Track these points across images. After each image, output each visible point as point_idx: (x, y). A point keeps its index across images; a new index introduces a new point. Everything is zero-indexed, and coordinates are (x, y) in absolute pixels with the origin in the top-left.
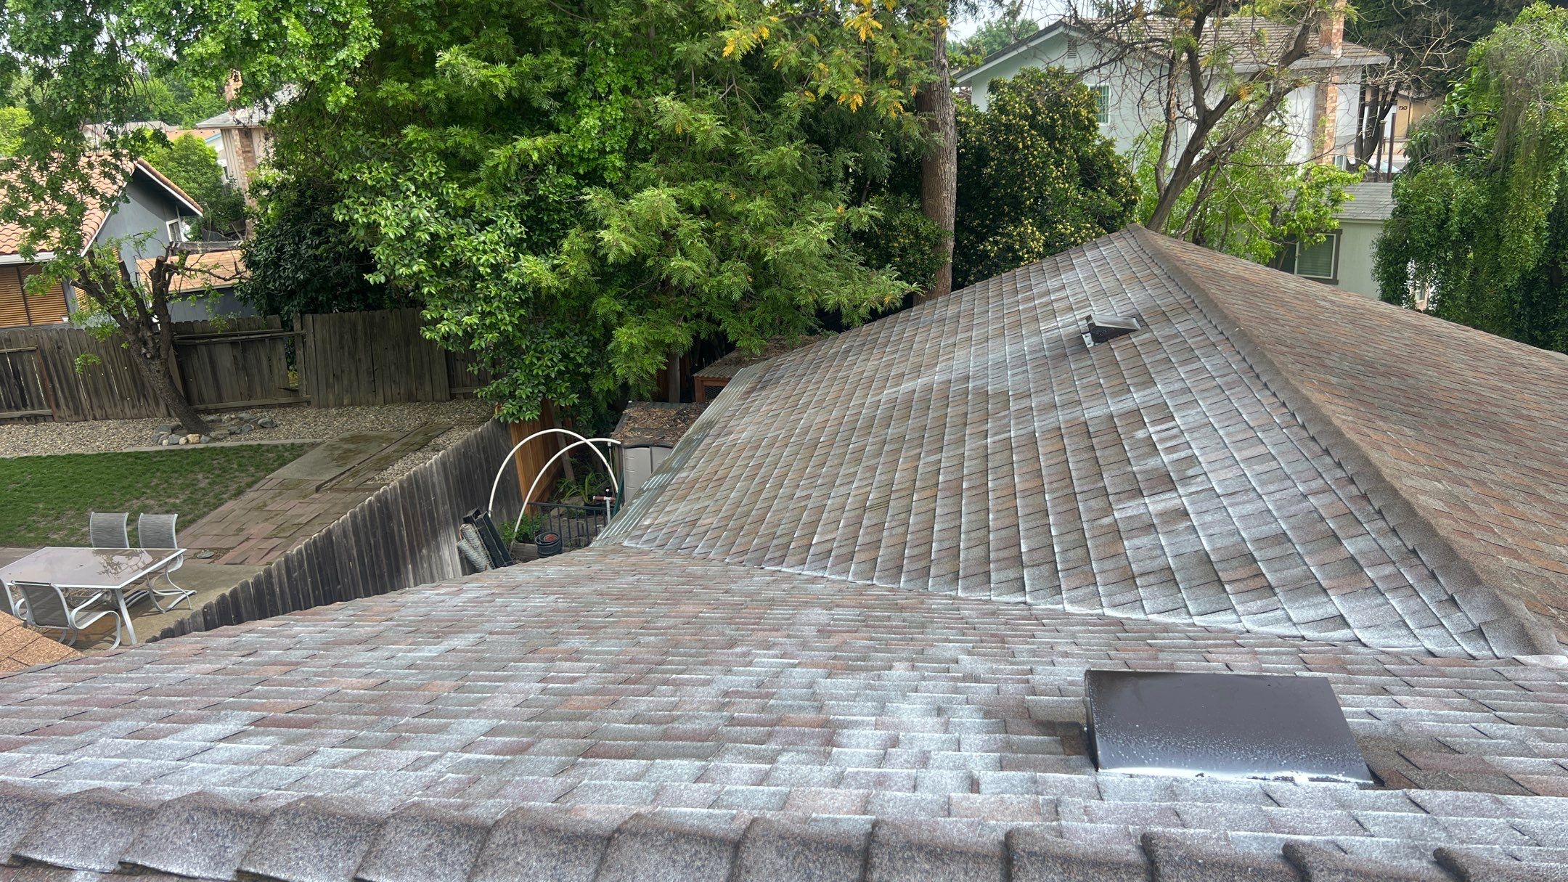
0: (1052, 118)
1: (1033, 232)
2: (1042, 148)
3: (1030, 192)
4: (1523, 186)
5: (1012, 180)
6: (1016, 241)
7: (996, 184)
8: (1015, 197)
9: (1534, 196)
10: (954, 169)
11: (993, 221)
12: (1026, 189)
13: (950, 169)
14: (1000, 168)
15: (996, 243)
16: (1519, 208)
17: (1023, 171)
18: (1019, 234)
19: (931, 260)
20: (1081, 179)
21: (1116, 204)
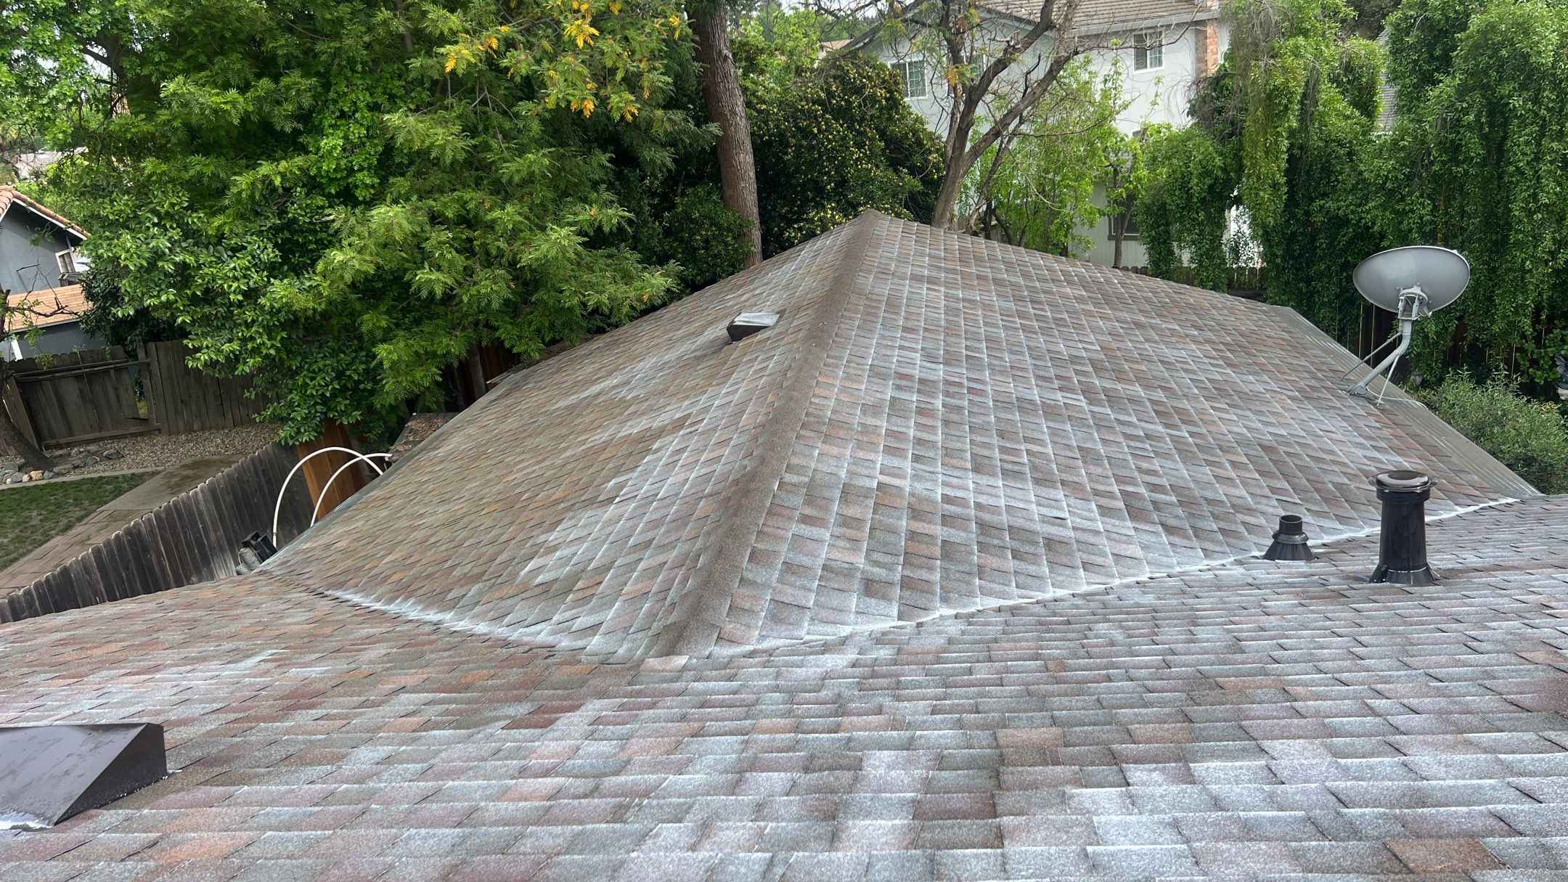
0: (847, 101)
1: (833, 216)
2: (838, 132)
3: (829, 176)
4: (1255, 145)
5: (812, 164)
6: (817, 226)
7: (797, 170)
8: (816, 182)
9: (1267, 153)
10: (749, 159)
11: (801, 206)
12: (826, 173)
13: (745, 159)
14: (798, 155)
15: (800, 229)
16: (1254, 165)
17: (820, 156)
18: (821, 220)
19: (736, 250)
20: (888, 158)
21: (915, 183)
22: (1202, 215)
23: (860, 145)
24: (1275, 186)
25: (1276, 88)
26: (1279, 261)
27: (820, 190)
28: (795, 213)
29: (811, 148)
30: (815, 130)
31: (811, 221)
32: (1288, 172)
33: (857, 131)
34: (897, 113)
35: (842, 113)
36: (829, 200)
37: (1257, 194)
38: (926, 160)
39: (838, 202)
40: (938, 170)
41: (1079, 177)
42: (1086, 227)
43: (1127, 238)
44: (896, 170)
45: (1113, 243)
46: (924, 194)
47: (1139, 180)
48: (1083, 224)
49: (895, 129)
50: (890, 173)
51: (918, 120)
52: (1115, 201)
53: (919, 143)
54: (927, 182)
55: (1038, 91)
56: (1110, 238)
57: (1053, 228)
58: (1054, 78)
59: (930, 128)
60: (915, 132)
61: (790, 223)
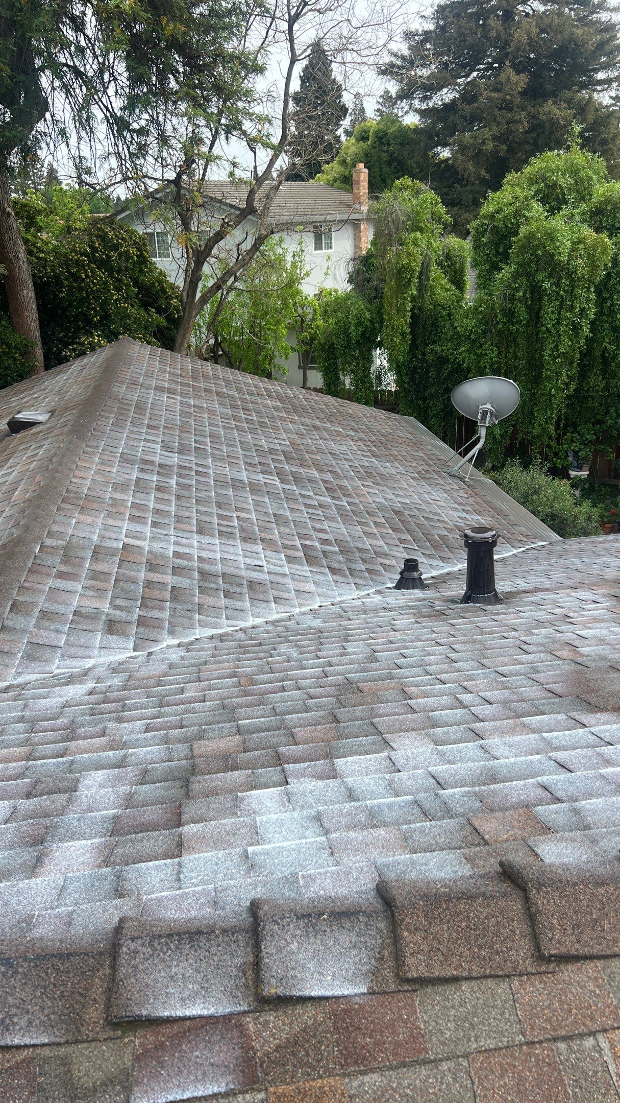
0: (108, 255)
1: (99, 341)
6: (87, 348)
7: (70, 305)
8: (85, 315)
9: (398, 311)
10: (32, 294)
11: (74, 333)
13: (28, 294)
16: (390, 319)
18: (90, 343)
20: (140, 300)
21: (161, 320)
22: (357, 353)
23: (119, 290)
24: (403, 334)
25: (403, 266)
26: (406, 386)
27: (89, 322)
28: (70, 338)
29: (80, 289)
30: (83, 276)
31: (83, 344)
32: (412, 325)
33: (116, 278)
34: (146, 267)
35: (104, 264)
36: (96, 329)
37: (392, 339)
38: (169, 303)
39: (103, 331)
40: (178, 311)
41: (277, 323)
42: (283, 358)
43: (311, 368)
44: (147, 310)
45: (302, 371)
46: (168, 329)
47: (318, 327)
48: (281, 357)
49: (145, 279)
50: (143, 312)
51: (162, 273)
52: (303, 342)
53: (163, 291)
54: (170, 319)
55: (247, 258)
56: (300, 367)
57: (261, 358)
58: (258, 249)
59: (171, 280)
60: (160, 282)
61: (66, 345)
